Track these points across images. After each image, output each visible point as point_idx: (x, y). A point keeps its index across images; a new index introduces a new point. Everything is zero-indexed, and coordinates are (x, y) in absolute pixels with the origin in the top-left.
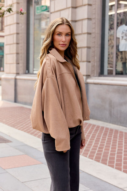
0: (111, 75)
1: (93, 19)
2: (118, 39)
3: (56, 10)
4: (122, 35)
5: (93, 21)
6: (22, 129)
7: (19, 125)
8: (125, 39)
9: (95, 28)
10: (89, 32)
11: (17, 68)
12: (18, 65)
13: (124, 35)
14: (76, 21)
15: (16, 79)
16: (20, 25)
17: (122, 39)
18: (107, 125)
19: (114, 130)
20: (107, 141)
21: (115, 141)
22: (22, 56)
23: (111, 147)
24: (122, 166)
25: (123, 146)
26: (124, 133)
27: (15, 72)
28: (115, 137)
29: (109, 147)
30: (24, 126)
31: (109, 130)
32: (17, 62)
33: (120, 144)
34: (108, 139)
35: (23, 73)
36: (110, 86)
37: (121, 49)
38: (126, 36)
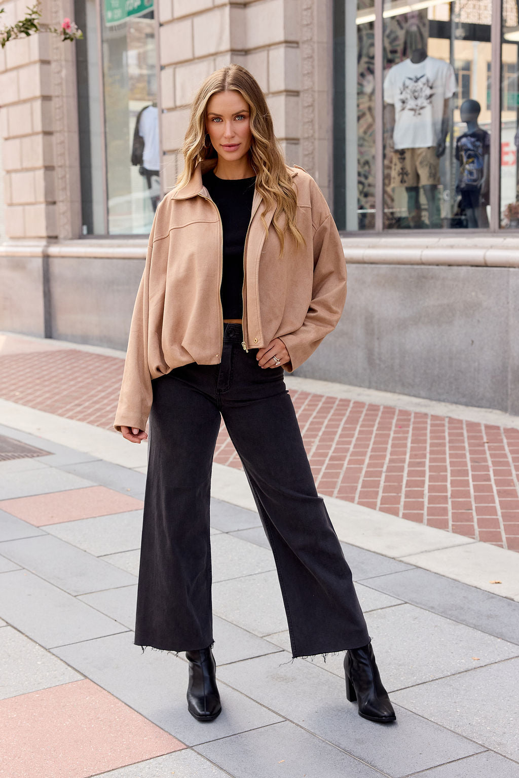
1: (304, 42)
2: (389, 108)
3: (177, 14)
4: (403, 97)
5: (306, 49)
6: (81, 416)
7: (68, 407)
8: (412, 109)
9: (310, 74)
10: (292, 87)
11: (51, 220)
12: (51, 207)
13: (407, 95)
14: (246, 52)
15: (46, 257)
16: (54, 67)
17: (403, 109)
18: (359, 395)
19: (382, 408)
20: (358, 439)
21: (382, 439)
22: (64, 177)
23: (369, 454)
24: (402, 503)
25: (408, 450)
26: (413, 415)
27: (44, 233)
28: (385, 426)
29: (364, 454)
30: (88, 407)
31: (366, 407)
32: (50, 200)
33: (399, 446)
34: (360, 432)
35: (70, 236)
36: (366, 265)
37: (402, 141)
38: (416, 98)
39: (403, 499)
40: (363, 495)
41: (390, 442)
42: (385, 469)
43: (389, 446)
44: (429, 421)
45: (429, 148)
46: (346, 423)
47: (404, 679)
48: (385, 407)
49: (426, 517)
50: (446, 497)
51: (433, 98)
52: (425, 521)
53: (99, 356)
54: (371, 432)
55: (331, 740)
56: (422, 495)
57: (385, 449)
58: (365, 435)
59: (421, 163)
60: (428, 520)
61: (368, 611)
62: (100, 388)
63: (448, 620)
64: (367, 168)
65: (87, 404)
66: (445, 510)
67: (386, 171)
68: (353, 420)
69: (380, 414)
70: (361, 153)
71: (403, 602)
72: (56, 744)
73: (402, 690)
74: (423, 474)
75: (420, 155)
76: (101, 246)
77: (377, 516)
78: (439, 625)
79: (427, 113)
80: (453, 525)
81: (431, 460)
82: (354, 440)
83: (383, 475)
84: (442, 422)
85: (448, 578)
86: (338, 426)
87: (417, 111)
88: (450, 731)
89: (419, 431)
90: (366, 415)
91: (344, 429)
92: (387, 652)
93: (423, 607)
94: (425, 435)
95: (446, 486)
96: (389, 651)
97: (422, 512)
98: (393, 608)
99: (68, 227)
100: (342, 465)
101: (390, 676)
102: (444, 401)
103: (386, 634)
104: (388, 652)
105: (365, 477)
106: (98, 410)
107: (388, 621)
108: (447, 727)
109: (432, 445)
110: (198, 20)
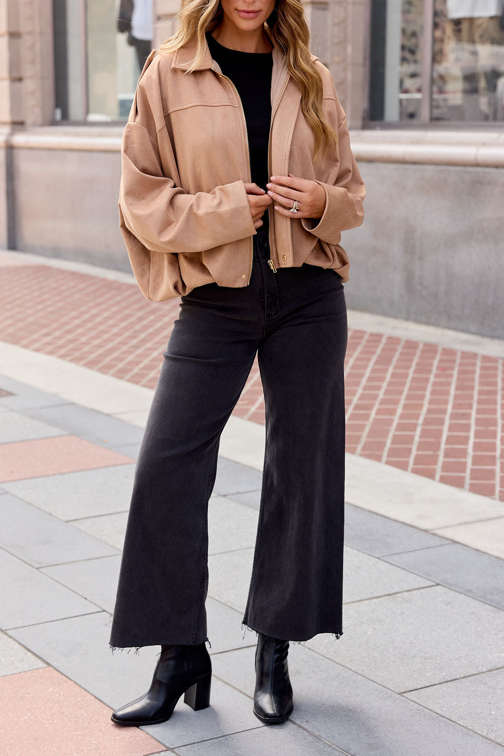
0: (414, 122)
6: (49, 348)
7: (35, 336)
11: (16, 100)
12: (17, 85)
15: (10, 149)
18: (394, 328)
19: (421, 346)
20: (390, 384)
21: (420, 384)
22: (32, 47)
23: (402, 402)
24: (440, 464)
25: (451, 399)
26: (459, 355)
27: (7, 117)
28: (423, 368)
29: (396, 402)
30: (58, 338)
31: (402, 344)
32: (15, 75)
33: (440, 392)
34: (393, 375)
35: (40, 121)
36: (407, 166)
37: (456, 9)
39: (441, 459)
40: (392, 453)
41: (429, 388)
42: (421, 421)
43: (428, 394)
44: (479, 363)
45: (492, 18)
46: (376, 363)
47: (431, 675)
48: (426, 345)
49: (468, 481)
50: (494, 457)
52: (467, 486)
53: (74, 274)
54: (406, 375)
55: (339, 744)
56: (464, 453)
57: (422, 397)
58: (399, 379)
59: (481, 36)
60: (471, 485)
61: (391, 593)
62: (74, 314)
63: (488, 606)
64: (413, 41)
65: (57, 333)
66: (492, 473)
67: (438, 46)
68: (384, 360)
69: (418, 353)
70: (406, 21)
71: (434, 584)
72: (12, 741)
73: (427, 689)
74: (467, 428)
75: (480, 26)
76: (78, 135)
77: (409, 479)
78: (476, 612)
80: (500, 492)
81: (479, 411)
82: (384, 385)
83: (419, 429)
84: (495, 365)
85: (491, 555)
86: (365, 367)
88: (482, 736)
89: (466, 373)
90: (402, 354)
91: (373, 371)
92: (411, 643)
93: (458, 590)
94: (473, 380)
95: (494, 444)
96: (414, 641)
97: (463, 475)
98: (422, 591)
99: (37, 111)
100: (369, 415)
101: (414, 671)
102: (498, 338)
103: (411, 621)
104: (413, 643)
105: (396, 430)
106: (72, 341)
107: (415, 606)
108: (478, 732)
109: (481, 393)
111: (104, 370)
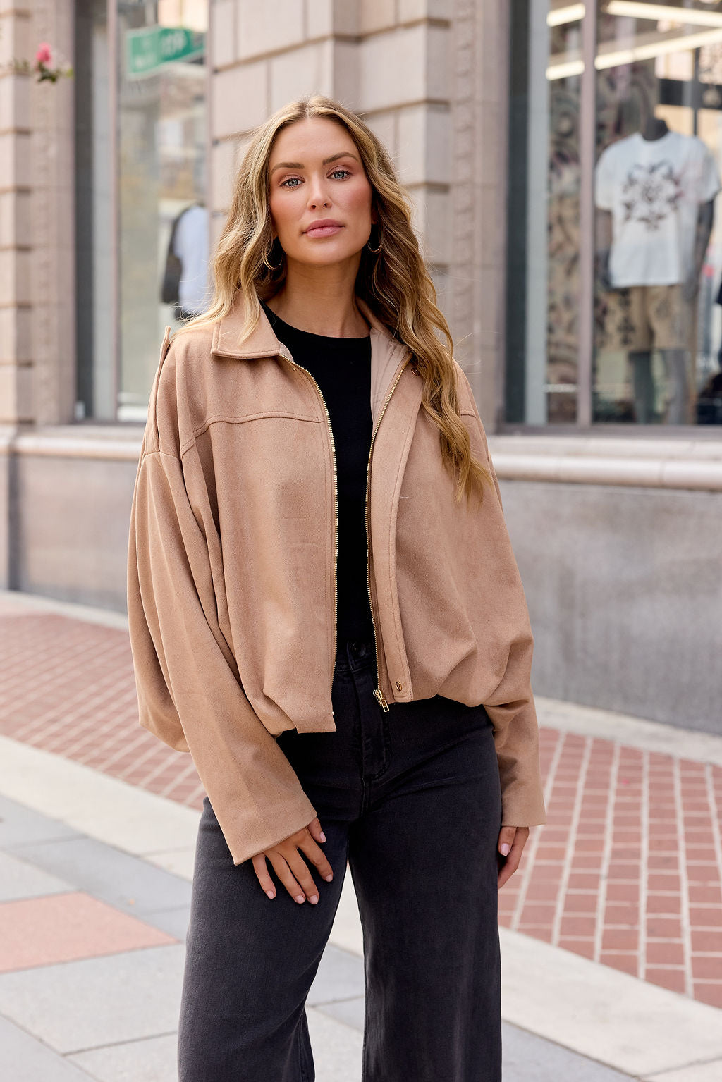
0: (569, 426)
1: (459, 103)
2: (603, 217)
3: (246, 51)
4: (627, 198)
5: (461, 115)
6: (56, 743)
7: (36, 723)
8: (644, 220)
9: (468, 156)
10: (438, 178)
11: (23, 393)
12: (26, 373)
13: (635, 194)
15: (14, 456)
16: (37, 140)
17: (628, 218)
18: (546, 713)
19: (589, 743)
21: (595, 806)
22: (47, 322)
23: (573, 837)
24: (642, 948)
25: (645, 831)
26: (646, 759)
27: (11, 414)
28: (597, 780)
29: (565, 837)
30: (70, 726)
31: (562, 739)
32: (24, 358)
33: (627, 820)
34: (555, 790)
35: (55, 419)
37: (624, 273)
38: (650, 200)
39: (643, 939)
40: (567, 927)
41: (610, 814)
42: (604, 870)
43: (609, 823)
44: (677, 772)
45: (672, 286)
48: (595, 741)
49: (690, 981)
51: (681, 202)
52: (690, 989)
53: (96, 628)
54: (574, 792)
56: (678, 929)
57: (602, 829)
58: (563, 797)
59: (658, 311)
60: (695, 988)
62: (93, 688)
65: (68, 719)
69: (587, 755)
74: (676, 883)
75: (655, 298)
76: (105, 438)
77: (596, 975)
79: (669, 227)
81: (690, 854)
83: (603, 884)
84: (701, 774)
87: (652, 221)
89: (661, 789)
90: (563, 756)
94: (672, 800)
97: (681, 967)
99: (52, 405)
102: (700, 729)
105: (570, 886)
106: (87, 732)
109: (687, 822)
110: (279, 64)
111: (134, 779)
